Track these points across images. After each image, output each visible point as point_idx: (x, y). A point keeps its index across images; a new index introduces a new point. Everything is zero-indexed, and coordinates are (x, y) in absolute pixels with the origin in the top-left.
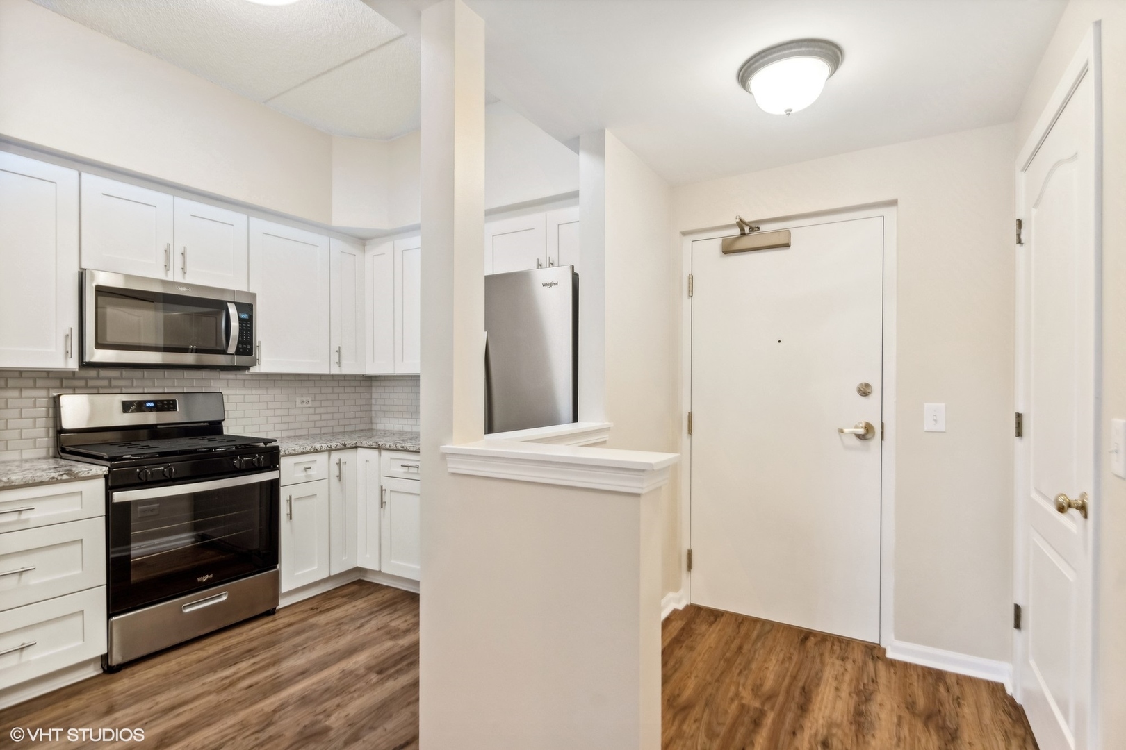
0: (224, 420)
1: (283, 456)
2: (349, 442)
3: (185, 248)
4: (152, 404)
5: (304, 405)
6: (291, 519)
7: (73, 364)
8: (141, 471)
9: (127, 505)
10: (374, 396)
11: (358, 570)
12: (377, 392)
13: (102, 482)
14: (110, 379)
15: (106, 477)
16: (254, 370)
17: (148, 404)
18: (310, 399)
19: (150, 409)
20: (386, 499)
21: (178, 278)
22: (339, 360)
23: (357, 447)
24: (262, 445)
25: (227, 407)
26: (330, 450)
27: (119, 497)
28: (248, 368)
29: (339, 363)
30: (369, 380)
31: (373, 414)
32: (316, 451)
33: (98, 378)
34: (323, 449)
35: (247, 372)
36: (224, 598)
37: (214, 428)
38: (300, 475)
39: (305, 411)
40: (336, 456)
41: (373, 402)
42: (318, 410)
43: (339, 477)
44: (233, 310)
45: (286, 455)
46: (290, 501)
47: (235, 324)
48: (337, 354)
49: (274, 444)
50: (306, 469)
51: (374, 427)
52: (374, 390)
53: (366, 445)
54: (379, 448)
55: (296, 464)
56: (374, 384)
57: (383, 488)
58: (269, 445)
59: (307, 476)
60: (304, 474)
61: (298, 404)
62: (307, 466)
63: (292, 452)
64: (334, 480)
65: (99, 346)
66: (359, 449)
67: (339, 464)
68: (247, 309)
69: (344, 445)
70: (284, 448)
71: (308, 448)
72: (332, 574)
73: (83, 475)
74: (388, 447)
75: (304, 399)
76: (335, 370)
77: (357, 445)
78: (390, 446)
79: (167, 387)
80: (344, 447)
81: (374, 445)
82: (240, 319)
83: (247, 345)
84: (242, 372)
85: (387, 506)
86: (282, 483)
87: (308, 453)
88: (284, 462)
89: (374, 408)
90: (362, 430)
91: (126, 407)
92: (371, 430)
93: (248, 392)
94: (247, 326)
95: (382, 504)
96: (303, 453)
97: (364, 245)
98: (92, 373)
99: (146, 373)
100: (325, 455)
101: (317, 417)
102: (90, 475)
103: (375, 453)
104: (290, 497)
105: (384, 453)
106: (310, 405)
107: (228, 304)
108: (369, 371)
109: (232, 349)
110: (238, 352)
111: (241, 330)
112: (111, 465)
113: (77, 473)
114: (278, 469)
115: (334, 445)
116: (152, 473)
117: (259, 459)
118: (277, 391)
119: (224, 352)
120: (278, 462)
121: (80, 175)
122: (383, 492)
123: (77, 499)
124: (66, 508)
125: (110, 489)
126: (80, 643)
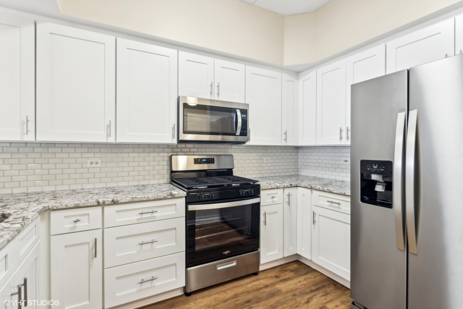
0: (233, 168)
1: (262, 190)
2: (294, 184)
3: (219, 83)
4: (205, 160)
5: (267, 161)
6: (265, 225)
7: (175, 141)
8: (200, 195)
9: (194, 212)
10: (299, 157)
11: (297, 255)
12: (301, 155)
13: (184, 200)
14: (190, 148)
15: (186, 197)
16: (247, 144)
17: (204, 160)
18: (270, 159)
19: (204, 162)
20: (316, 219)
21: (216, 99)
22: (286, 138)
24: (252, 183)
26: (284, 188)
27: (191, 208)
28: (244, 143)
29: (286, 140)
30: (297, 148)
31: (299, 167)
32: (278, 188)
33: (186, 148)
34: (281, 187)
35: (244, 145)
36: (235, 264)
37: (229, 172)
38: (270, 201)
39: (268, 165)
40: (287, 191)
41: (299, 160)
42: (273, 164)
43: (289, 203)
44: (239, 113)
45: (263, 190)
46: (265, 214)
47: (240, 120)
48: (284, 135)
49: (258, 183)
50: (273, 197)
51: (299, 173)
52: (299, 154)
53: (303, 186)
54: (311, 188)
55: (268, 194)
56: (300, 151)
57: (314, 213)
58: (256, 183)
59: (273, 201)
60: (271, 200)
61: (265, 161)
62: (273, 196)
63: (266, 188)
64: (286, 205)
65: (185, 132)
66: (298, 188)
67: (289, 195)
68: (244, 112)
69: (291, 185)
70: (263, 184)
71: (273, 186)
72: (285, 256)
73: (176, 196)
74: (317, 188)
75: (267, 158)
76: (284, 144)
77: (298, 185)
78: (319, 188)
79: (211, 152)
80: (291, 186)
81: (309, 187)
82: (242, 117)
83: (244, 132)
84: (241, 145)
85: (317, 223)
86: (261, 204)
87: (273, 189)
88: (262, 193)
89: (299, 164)
90: (294, 175)
91: (197, 161)
92: (298, 175)
93: (243, 154)
94: (245, 122)
95: (314, 222)
96: (271, 189)
97: (298, 76)
98: (183, 145)
99: (203, 145)
100: (282, 190)
101: (273, 168)
102: (179, 196)
103: (309, 191)
104: (265, 213)
105: (314, 192)
106: (270, 161)
107: (237, 110)
108: (300, 144)
109: (238, 133)
110: (241, 134)
111: (242, 123)
112: (188, 191)
113: (174, 195)
114: (259, 197)
115: (286, 185)
116: (205, 196)
117: (251, 191)
118: (255, 154)
119: (234, 134)
120: (259, 193)
121: (178, 52)
122: (314, 214)
123: (174, 207)
124: (170, 212)
125: (187, 203)
126: (175, 279)
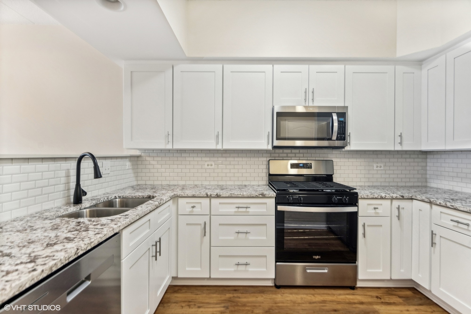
0: (333, 174)
1: (360, 199)
2: (406, 195)
3: (313, 89)
4: (302, 165)
5: (379, 168)
6: (364, 237)
7: (270, 147)
8: (289, 197)
9: (283, 212)
10: (428, 164)
11: (411, 280)
12: (431, 163)
13: (273, 200)
14: (287, 153)
15: (276, 198)
16: (347, 148)
17: (300, 165)
18: (382, 165)
19: (301, 167)
20: (437, 240)
21: (311, 104)
22: (401, 141)
23: (412, 199)
24: (348, 191)
25: (335, 168)
26: (392, 199)
27: (280, 208)
28: (343, 147)
29: (401, 143)
30: (425, 154)
31: (428, 176)
32: (382, 198)
33: (283, 153)
34: (387, 197)
35: (343, 150)
36: (326, 271)
37: (329, 178)
38: (372, 212)
39: (379, 172)
40: (396, 203)
41: (428, 168)
42: (388, 172)
43: (399, 217)
44: (335, 117)
45: (362, 198)
46: (364, 226)
47: (336, 124)
48: (399, 138)
49: (355, 191)
50: (375, 208)
51: (429, 185)
52: (428, 160)
53: (419, 199)
54: (430, 203)
55: (369, 204)
56: (428, 156)
57: (434, 232)
58: (352, 191)
59: (376, 213)
60: (374, 211)
61: (375, 168)
62: (376, 207)
63: (366, 197)
64: (395, 219)
65: (278, 139)
66: (414, 201)
67: (398, 208)
68: (342, 115)
69: (403, 196)
70: (361, 193)
71: (376, 196)
72: (393, 278)
73: (267, 196)
74: (438, 203)
75: (379, 165)
76: (398, 148)
77: (413, 198)
78: (440, 203)
79: (309, 157)
80: (403, 198)
81: (427, 200)
82: (338, 121)
83: (342, 135)
84: (340, 150)
85: (437, 246)
86: (360, 214)
87: (376, 198)
88: (361, 202)
89: (428, 172)
90: (419, 186)
91: (293, 166)
92: (426, 187)
93: (347, 160)
94: (343, 126)
95: (433, 244)
96: (373, 198)
97: (421, 65)
98: (277, 151)
100: (388, 202)
101: (388, 176)
102: (269, 196)
103: (428, 206)
104: (364, 224)
105: (434, 207)
106: (382, 168)
107: (333, 114)
108: (424, 148)
109: (334, 137)
110: (338, 139)
111: (339, 128)
112: (277, 193)
113: (265, 195)
114: (357, 206)
115: (395, 196)
116: (293, 198)
117: (345, 199)
118: (363, 160)
119: (330, 139)
120: (357, 202)
121: (273, 66)
122: (434, 235)
123: (265, 206)
124: (261, 209)
125: (277, 203)
126: (265, 270)
